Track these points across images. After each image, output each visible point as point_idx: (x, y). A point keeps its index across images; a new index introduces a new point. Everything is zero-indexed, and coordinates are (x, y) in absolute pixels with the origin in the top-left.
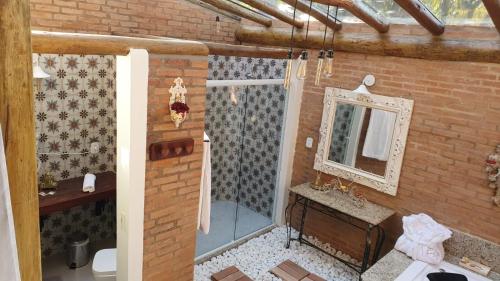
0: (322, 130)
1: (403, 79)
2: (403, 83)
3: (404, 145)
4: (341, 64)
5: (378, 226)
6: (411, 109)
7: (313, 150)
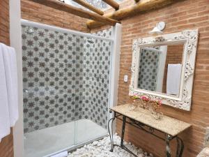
0: (132, 69)
1: (187, 17)
2: (188, 19)
3: (193, 68)
4: (141, 22)
5: (176, 136)
6: (196, 36)
7: (128, 83)
